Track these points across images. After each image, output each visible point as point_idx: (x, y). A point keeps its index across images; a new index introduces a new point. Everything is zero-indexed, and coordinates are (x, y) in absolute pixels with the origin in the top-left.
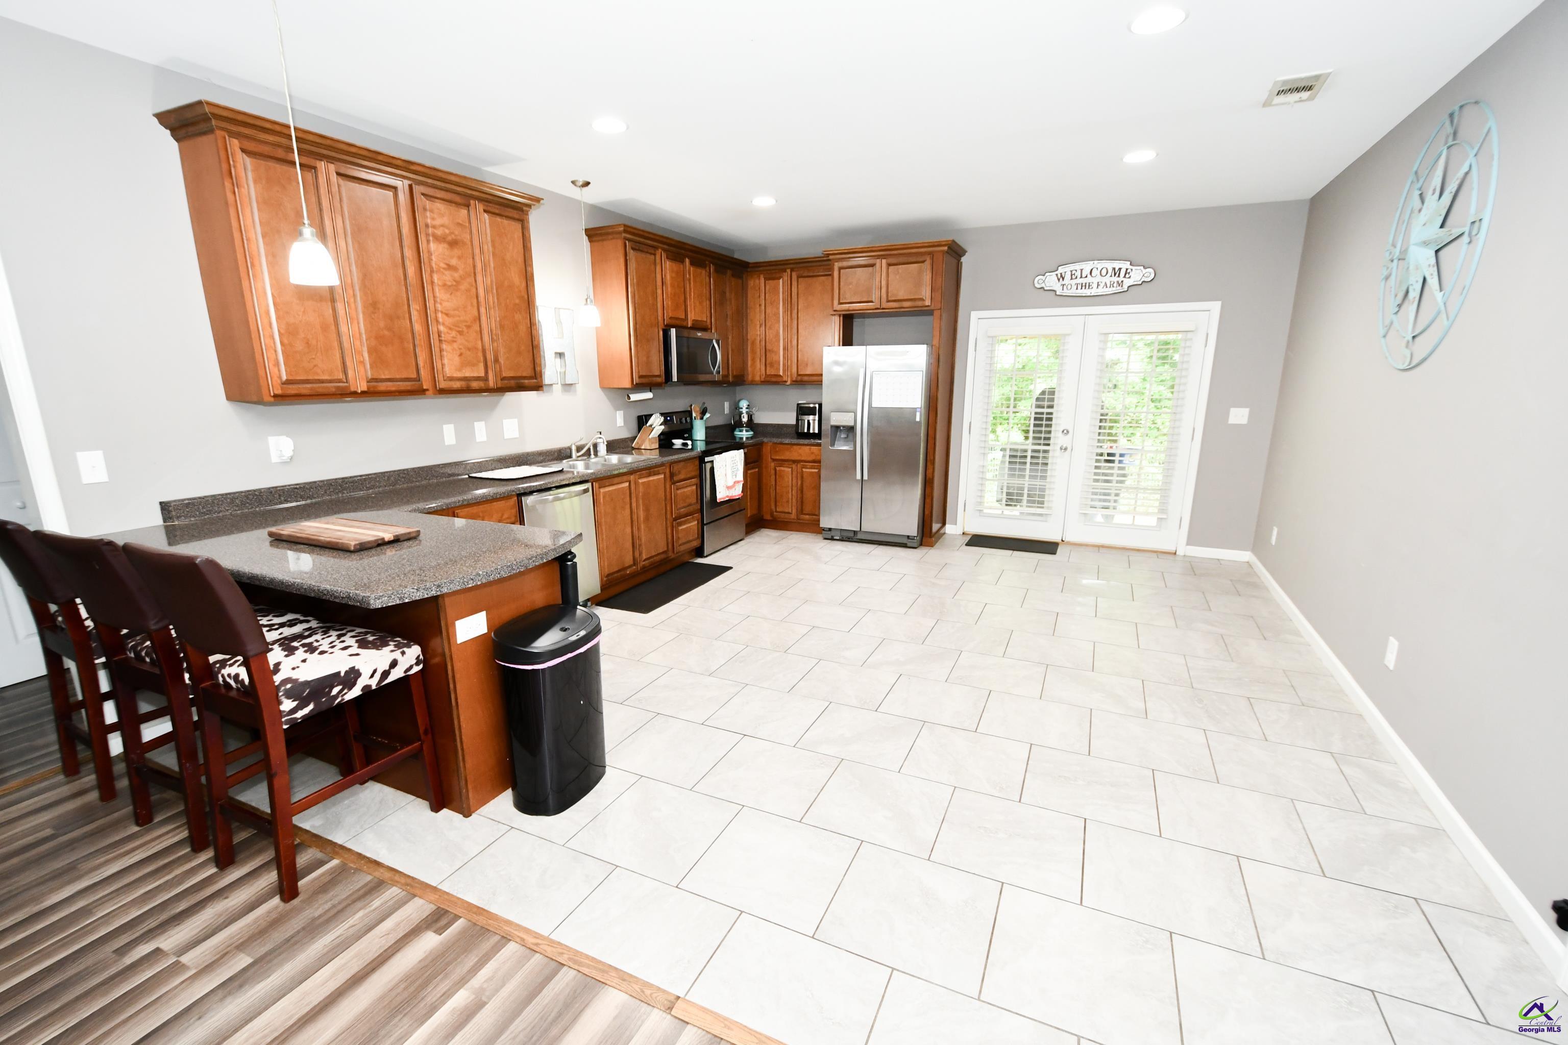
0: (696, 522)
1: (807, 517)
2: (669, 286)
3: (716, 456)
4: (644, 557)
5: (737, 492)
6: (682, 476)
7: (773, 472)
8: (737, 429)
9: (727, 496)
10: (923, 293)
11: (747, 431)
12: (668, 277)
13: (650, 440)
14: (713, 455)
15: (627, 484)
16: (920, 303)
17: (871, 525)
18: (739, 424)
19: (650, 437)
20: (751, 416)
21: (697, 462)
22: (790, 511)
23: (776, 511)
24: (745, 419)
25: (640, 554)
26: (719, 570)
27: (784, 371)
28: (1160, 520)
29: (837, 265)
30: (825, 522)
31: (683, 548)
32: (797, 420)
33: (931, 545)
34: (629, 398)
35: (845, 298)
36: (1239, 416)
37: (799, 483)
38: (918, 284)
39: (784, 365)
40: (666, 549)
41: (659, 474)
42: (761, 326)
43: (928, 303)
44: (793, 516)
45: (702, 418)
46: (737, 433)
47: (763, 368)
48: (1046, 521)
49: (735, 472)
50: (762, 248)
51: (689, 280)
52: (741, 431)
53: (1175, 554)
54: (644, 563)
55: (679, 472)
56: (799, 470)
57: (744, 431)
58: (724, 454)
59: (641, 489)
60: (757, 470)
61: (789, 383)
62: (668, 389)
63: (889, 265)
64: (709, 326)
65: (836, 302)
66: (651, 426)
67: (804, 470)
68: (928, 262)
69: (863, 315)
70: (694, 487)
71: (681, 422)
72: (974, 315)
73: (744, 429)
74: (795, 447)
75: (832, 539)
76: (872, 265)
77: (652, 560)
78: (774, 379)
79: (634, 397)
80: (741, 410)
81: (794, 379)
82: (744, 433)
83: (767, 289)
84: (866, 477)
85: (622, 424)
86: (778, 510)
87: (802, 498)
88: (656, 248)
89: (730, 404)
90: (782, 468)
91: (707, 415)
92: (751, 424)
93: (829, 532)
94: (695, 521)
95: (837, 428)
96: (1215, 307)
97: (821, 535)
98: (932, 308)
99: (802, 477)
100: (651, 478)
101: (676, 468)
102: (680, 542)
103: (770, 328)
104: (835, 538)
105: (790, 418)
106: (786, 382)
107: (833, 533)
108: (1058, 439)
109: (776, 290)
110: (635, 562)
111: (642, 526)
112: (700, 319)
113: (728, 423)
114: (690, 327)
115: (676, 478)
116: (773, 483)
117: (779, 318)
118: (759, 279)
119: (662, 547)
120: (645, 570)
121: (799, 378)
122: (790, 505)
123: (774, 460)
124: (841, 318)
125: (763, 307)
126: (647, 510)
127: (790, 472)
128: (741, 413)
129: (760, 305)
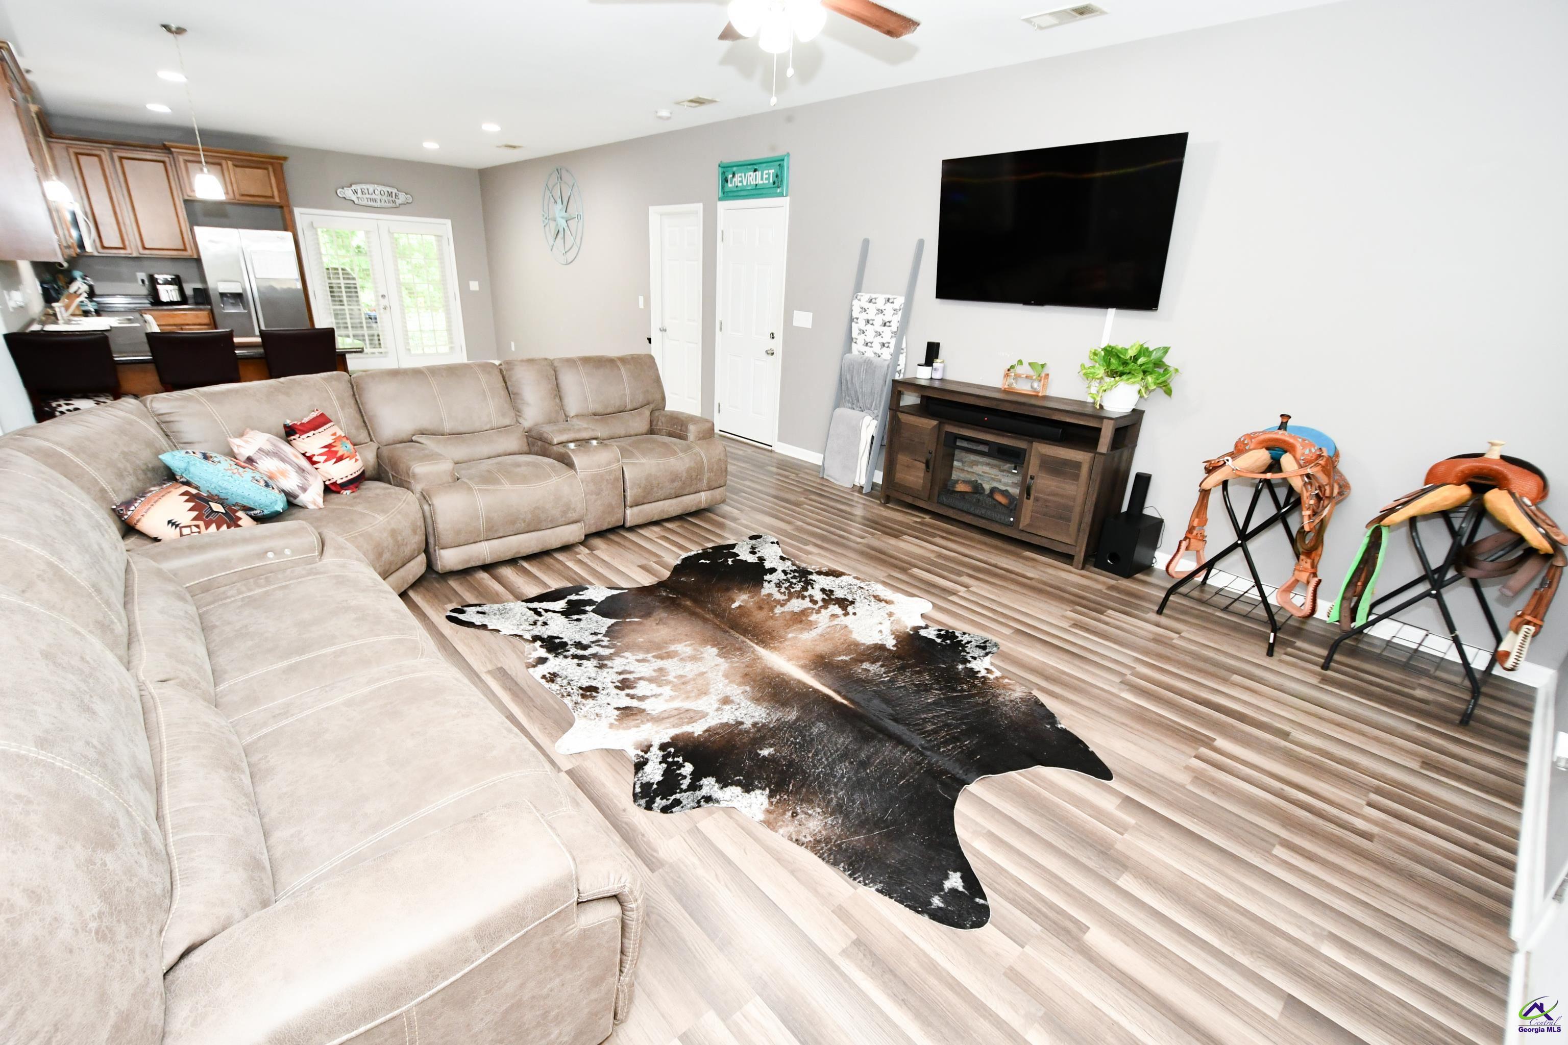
10: (273, 192)
16: (271, 200)
28: (451, 348)
29: (181, 158)
32: (153, 290)
36: (474, 286)
38: (266, 185)
42: (82, 198)
43: (277, 200)
47: (97, 240)
61: (135, 255)
63: (235, 166)
65: (188, 189)
68: (271, 170)
72: (299, 211)
76: (218, 164)
81: (141, 252)
95: (225, 295)
96: (449, 222)
98: (281, 204)
106: (131, 254)
108: (380, 301)
118: (67, 152)
129: (76, 178)
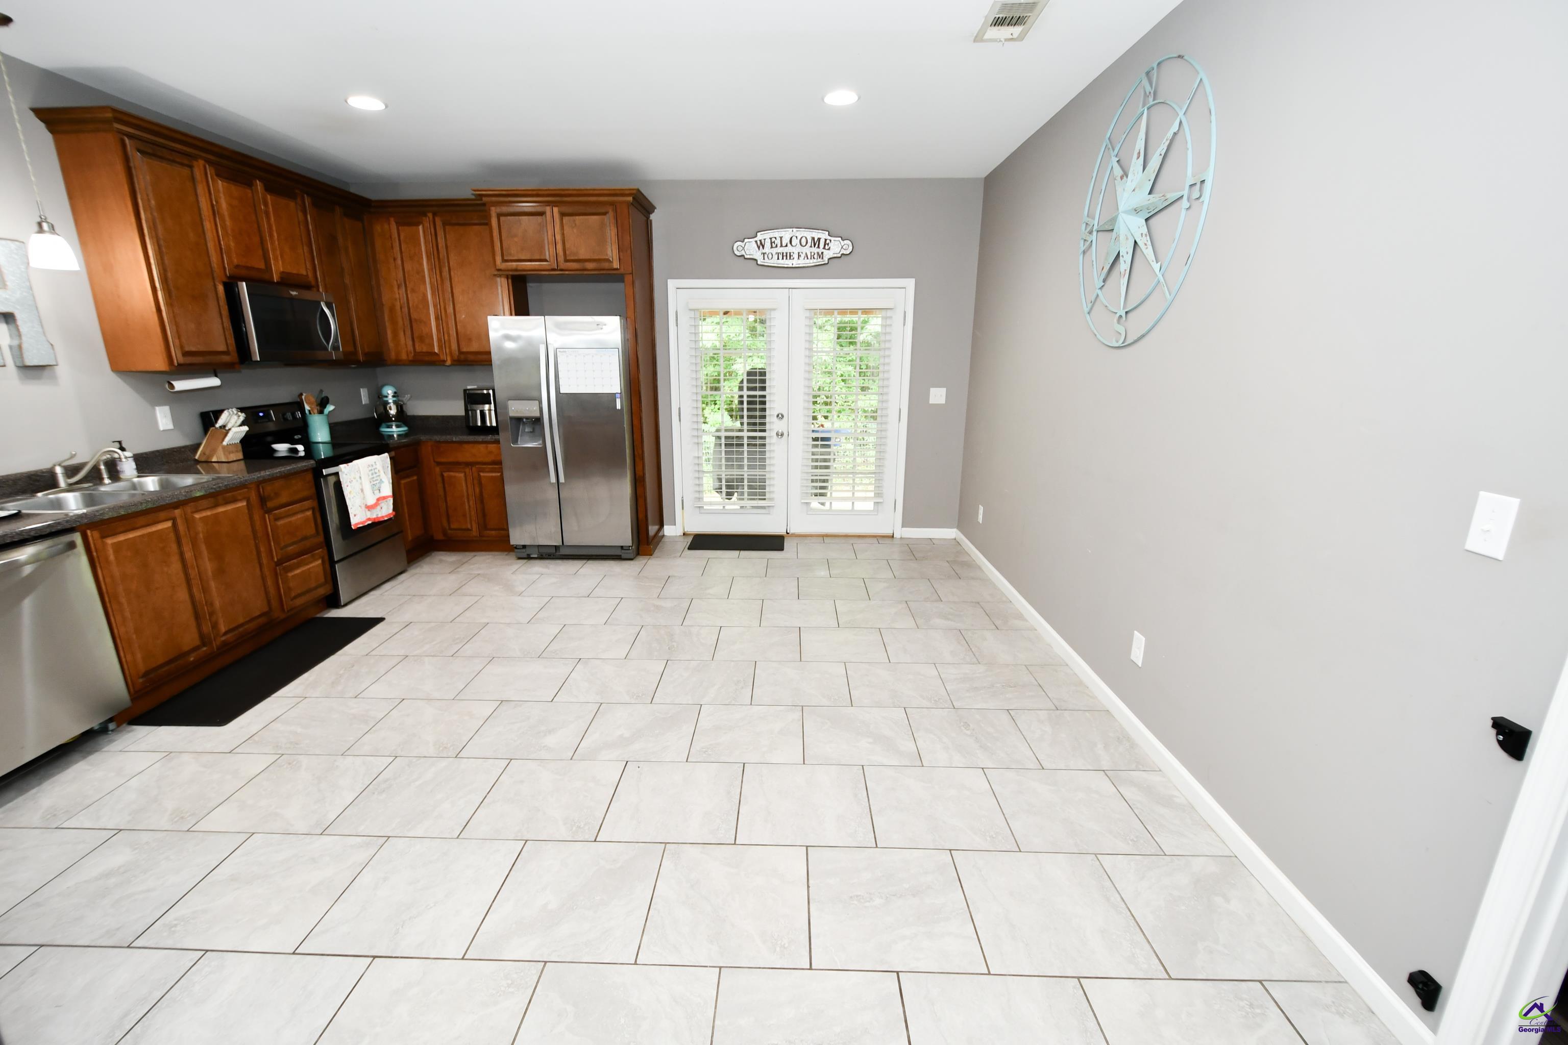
0: (320, 562)
1: (493, 532)
2: (227, 218)
3: (342, 466)
4: (223, 629)
5: (386, 510)
6: (283, 499)
7: (439, 479)
8: (384, 425)
9: (369, 519)
10: (609, 252)
11: (397, 426)
12: (224, 205)
13: (224, 447)
14: (337, 465)
15: (169, 524)
16: (606, 265)
17: (576, 537)
18: (385, 418)
19: (225, 443)
20: (401, 406)
21: (309, 477)
22: (469, 527)
23: (450, 529)
24: (393, 412)
25: (215, 626)
26: (365, 625)
27: (440, 347)
29: (494, 211)
30: (517, 537)
31: (299, 602)
32: (466, 410)
33: (649, 553)
34: (172, 386)
35: (510, 254)
36: (938, 396)
37: (477, 490)
38: (602, 241)
39: (439, 340)
40: (266, 609)
41: (235, 500)
42: (399, 287)
43: (616, 265)
44: (475, 532)
45: (321, 412)
46: (384, 430)
47: (410, 343)
48: (769, 514)
49: (378, 486)
50: (390, 183)
51: (267, 213)
52: (391, 427)
53: (893, 536)
54: (223, 638)
55: (277, 495)
56: (475, 474)
57: (394, 427)
58: (356, 462)
59: (200, 528)
60: (415, 478)
61: (449, 363)
62: (246, 372)
63: (563, 215)
64: (313, 283)
65: (499, 259)
66: (224, 427)
67: (482, 474)
68: (611, 214)
69: (540, 278)
70: (309, 513)
71: (285, 419)
72: (672, 284)
73: (394, 424)
74: (465, 446)
75: (529, 558)
76: (542, 214)
77: (241, 629)
78: (427, 358)
79: (180, 385)
80: (385, 399)
81: (456, 357)
82: (394, 429)
83: (402, 238)
84: (562, 480)
85: (171, 426)
86: (453, 526)
87: (483, 509)
88: (195, 158)
89: (368, 390)
90: (452, 474)
91: (330, 408)
92: (402, 417)
93: (524, 550)
94: (317, 560)
95: (519, 420)
96: (910, 283)
97: (513, 553)
98: (622, 271)
99: (480, 484)
100: (221, 509)
101: (268, 489)
102: (293, 594)
103: (413, 291)
104: (532, 556)
105: (456, 408)
106: (444, 361)
107: (528, 551)
108: (773, 425)
109: (415, 240)
110: (204, 640)
111: (213, 584)
112: (295, 272)
113: (368, 416)
114: (278, 283)
115: (270, 504)
116: (441, 492)
117: (424, 277)
118: (389, 224)
119: (258, 606)
120: (226, 648)
121: (462, 357)
122: (468, 519)
123: (439, 464)
124: (510, 281)
125: (399, 262)
126: (218, 557)
127: (463, 478)
128: (387, 403)
129: (395, 259)
